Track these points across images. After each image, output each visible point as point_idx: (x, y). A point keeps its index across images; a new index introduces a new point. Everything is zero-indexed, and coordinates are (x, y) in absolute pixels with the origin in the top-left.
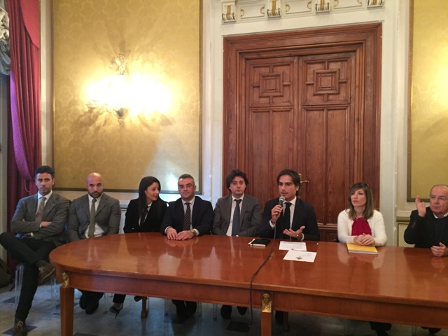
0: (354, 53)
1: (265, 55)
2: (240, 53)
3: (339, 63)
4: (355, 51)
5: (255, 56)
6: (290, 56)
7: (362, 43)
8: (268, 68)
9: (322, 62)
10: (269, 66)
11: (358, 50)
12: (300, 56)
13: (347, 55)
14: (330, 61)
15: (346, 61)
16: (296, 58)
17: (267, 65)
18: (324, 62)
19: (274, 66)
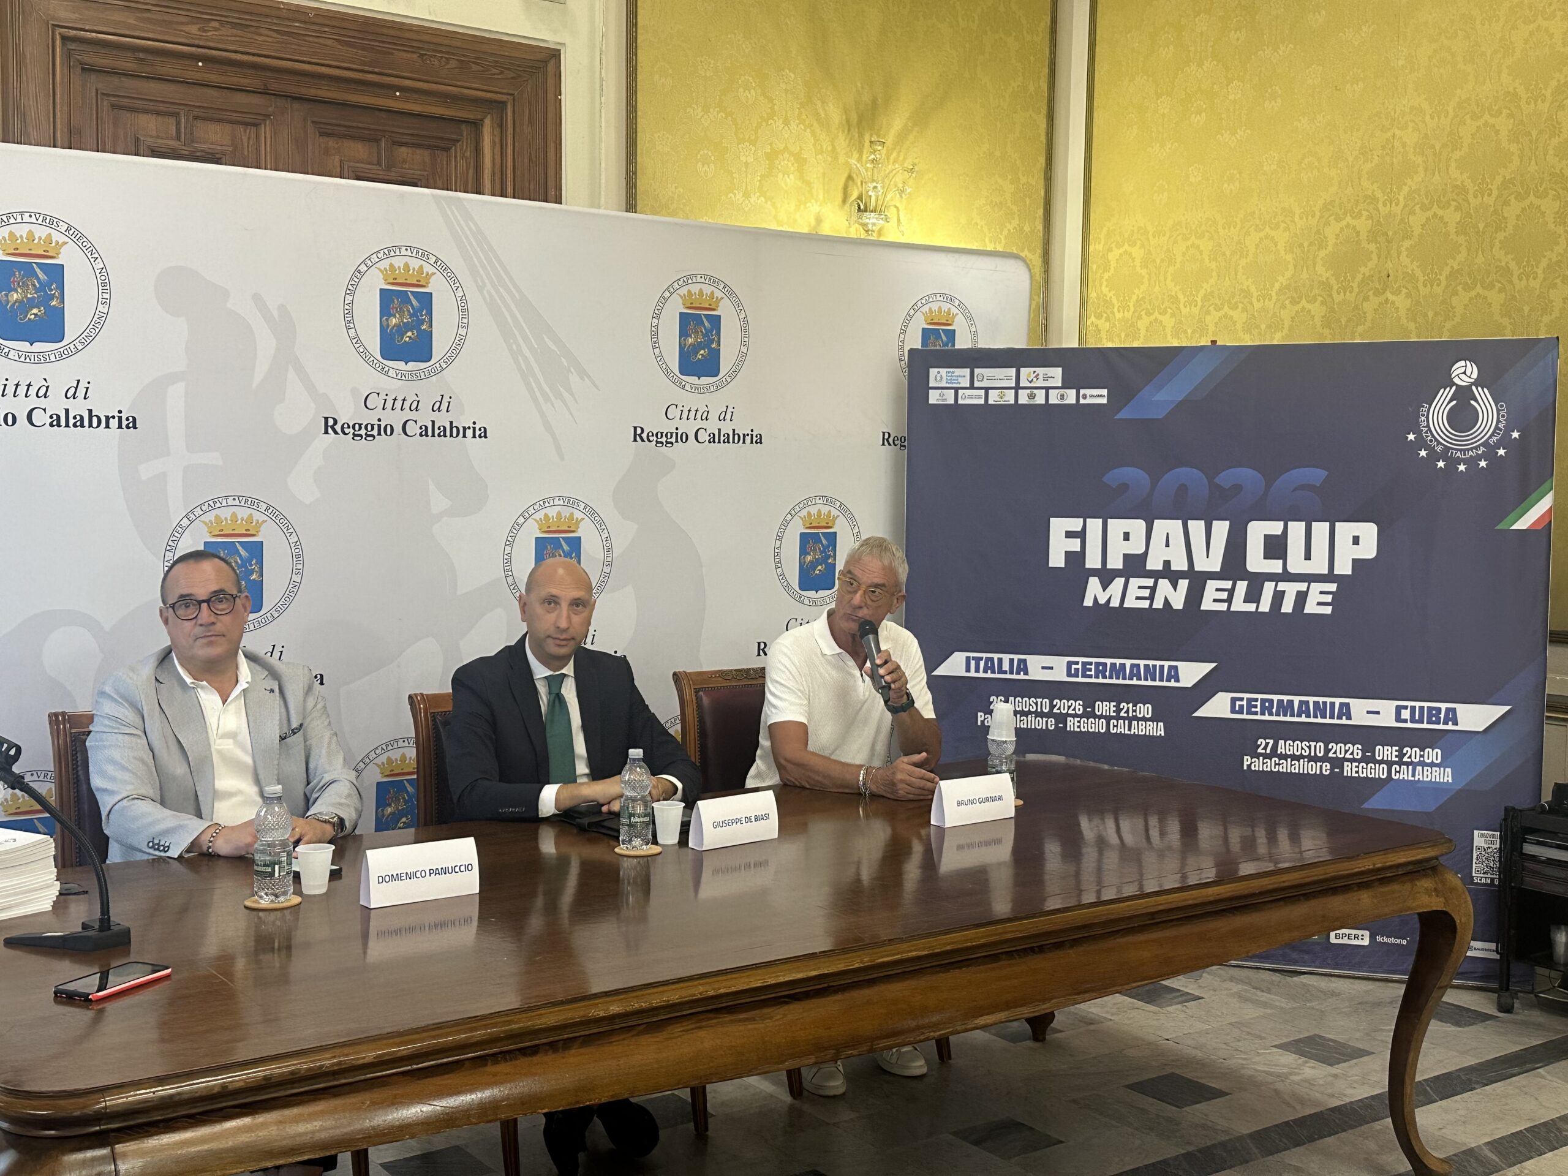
1: (168, 68)
2: (64, 39)
3: (427, 153)
4: (476, 125)
5: (127, 64)
6: (265, 93)
7: (504, 103)
8: (172, 120)
9: (372, 139)
10: (176, 115)
11: (487, 122)
12: (295, 98)
13: (453, 131)
14: (396, 140)
15: (446, 149)
17: (171, 109)
18: (377, 141)
19: (196, 118)
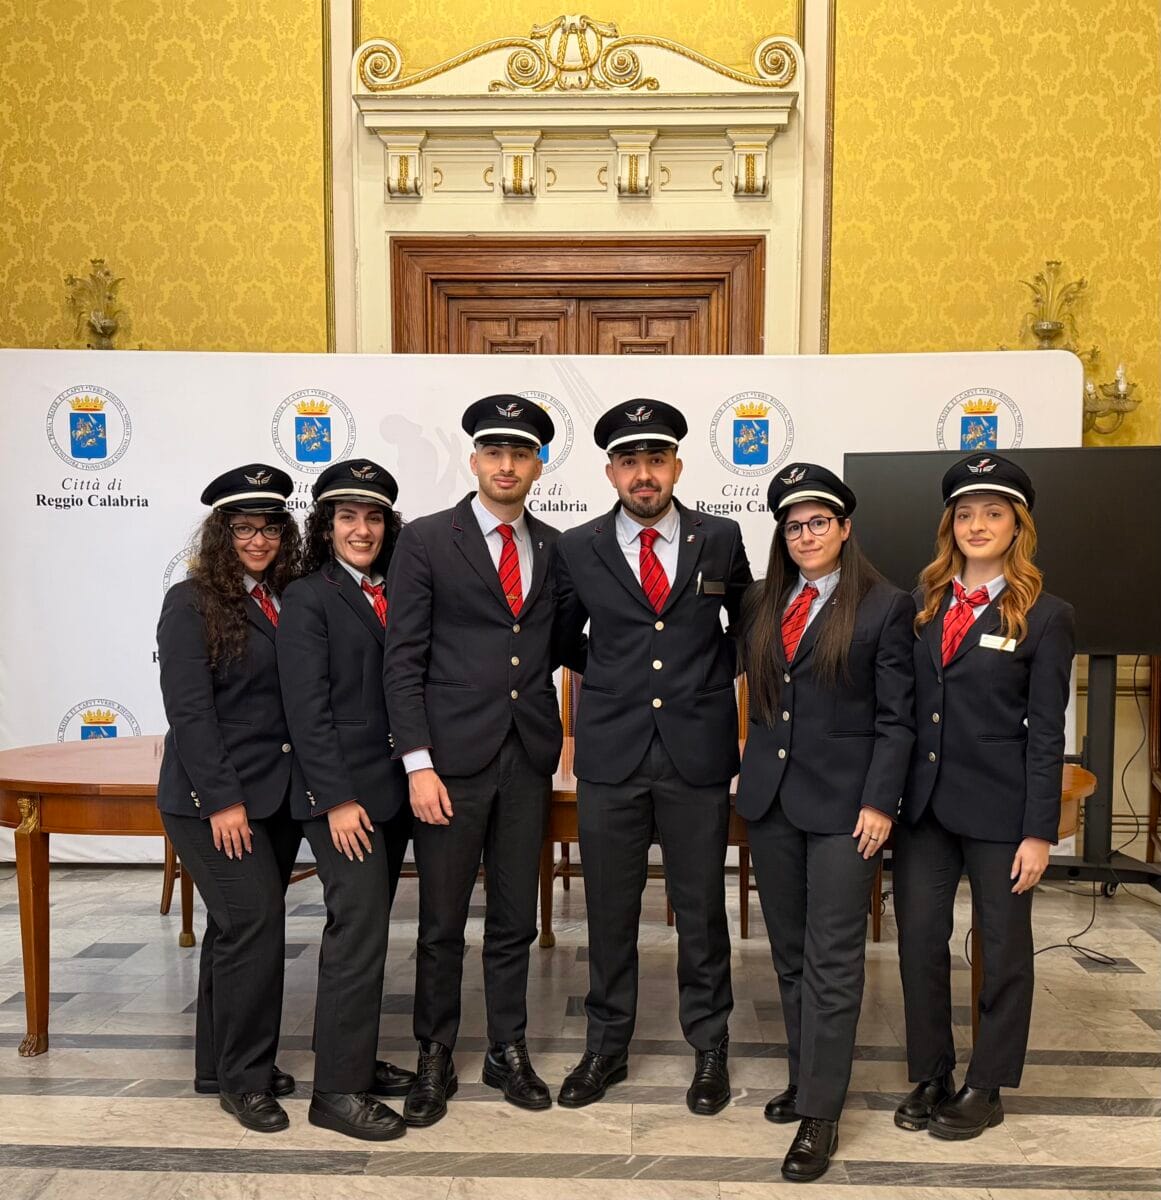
0: (705, 302)
1: (496, 289)
2: (433, 281)
3: (673, 323)
4: (707, 297)
6: (558, 296)
7: (723, 280)
8: (505, 323)
9: (634, 318)
10: (507, 319)
11: (714, 295)
12: (580, 299)
13: (691, 305)
14: (653, 316)
15: (689, 318)
16: (574, 303)
17: (503, 315)
18: (639, 319)
19: (520, 319)
